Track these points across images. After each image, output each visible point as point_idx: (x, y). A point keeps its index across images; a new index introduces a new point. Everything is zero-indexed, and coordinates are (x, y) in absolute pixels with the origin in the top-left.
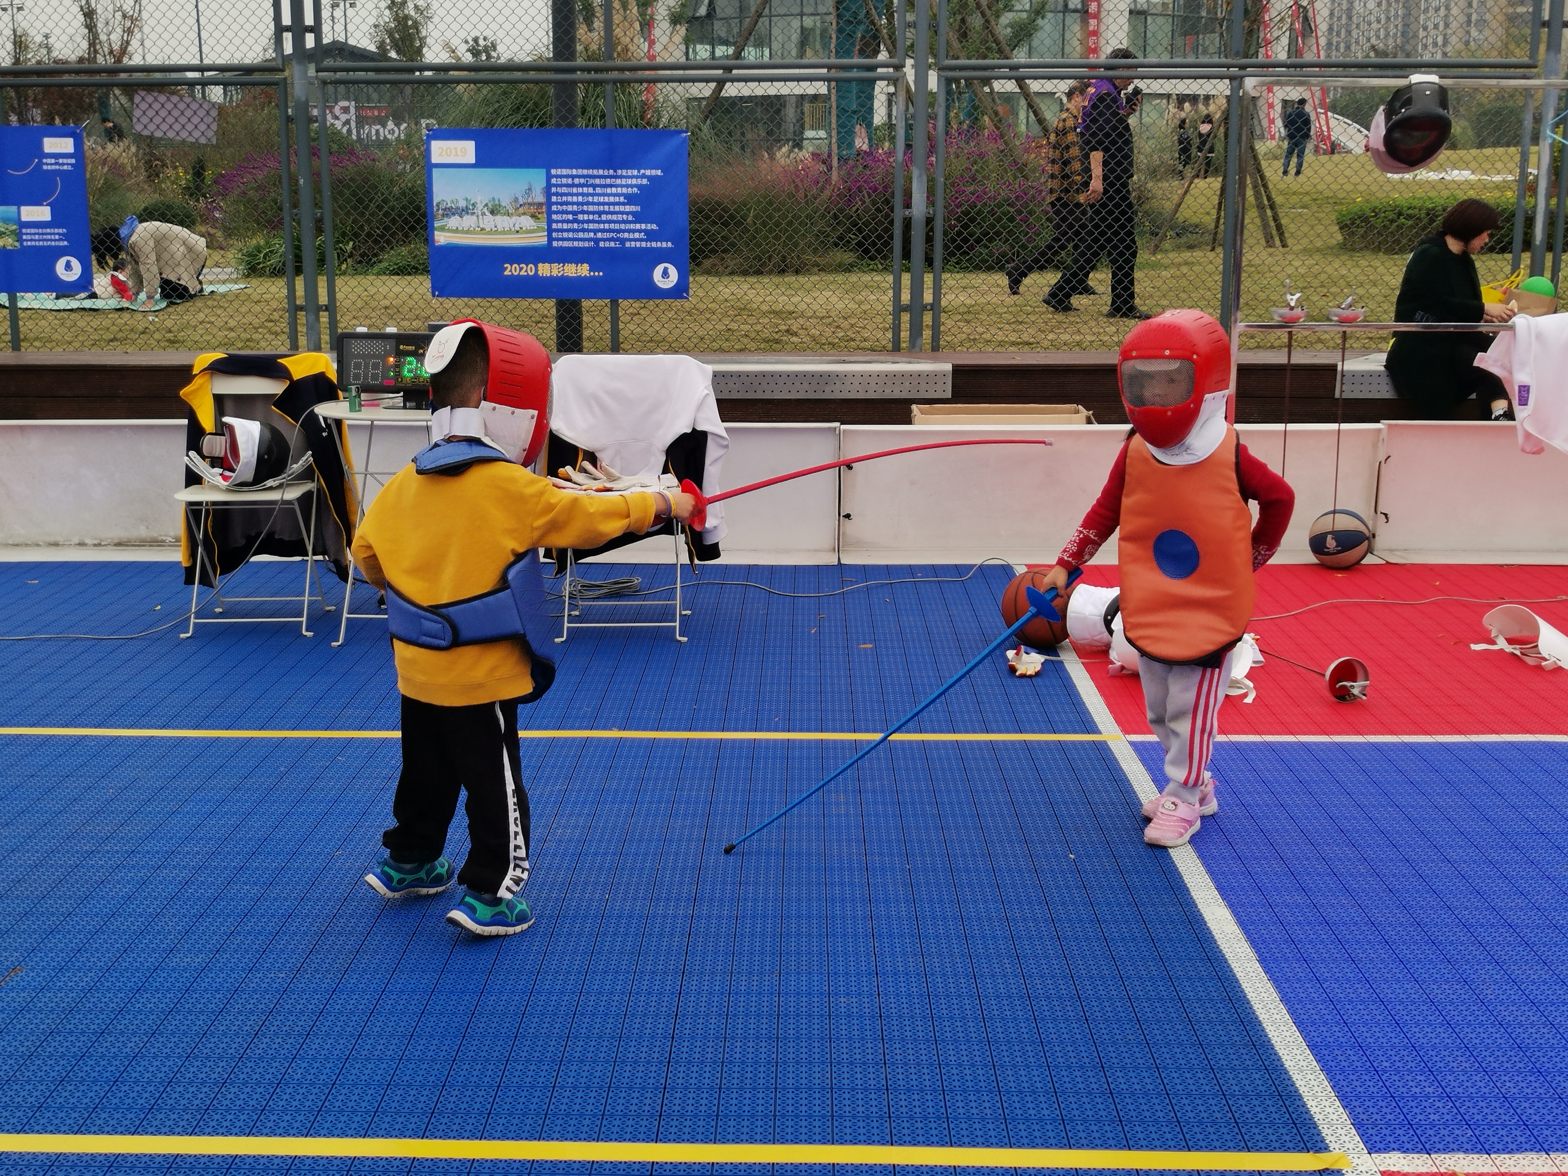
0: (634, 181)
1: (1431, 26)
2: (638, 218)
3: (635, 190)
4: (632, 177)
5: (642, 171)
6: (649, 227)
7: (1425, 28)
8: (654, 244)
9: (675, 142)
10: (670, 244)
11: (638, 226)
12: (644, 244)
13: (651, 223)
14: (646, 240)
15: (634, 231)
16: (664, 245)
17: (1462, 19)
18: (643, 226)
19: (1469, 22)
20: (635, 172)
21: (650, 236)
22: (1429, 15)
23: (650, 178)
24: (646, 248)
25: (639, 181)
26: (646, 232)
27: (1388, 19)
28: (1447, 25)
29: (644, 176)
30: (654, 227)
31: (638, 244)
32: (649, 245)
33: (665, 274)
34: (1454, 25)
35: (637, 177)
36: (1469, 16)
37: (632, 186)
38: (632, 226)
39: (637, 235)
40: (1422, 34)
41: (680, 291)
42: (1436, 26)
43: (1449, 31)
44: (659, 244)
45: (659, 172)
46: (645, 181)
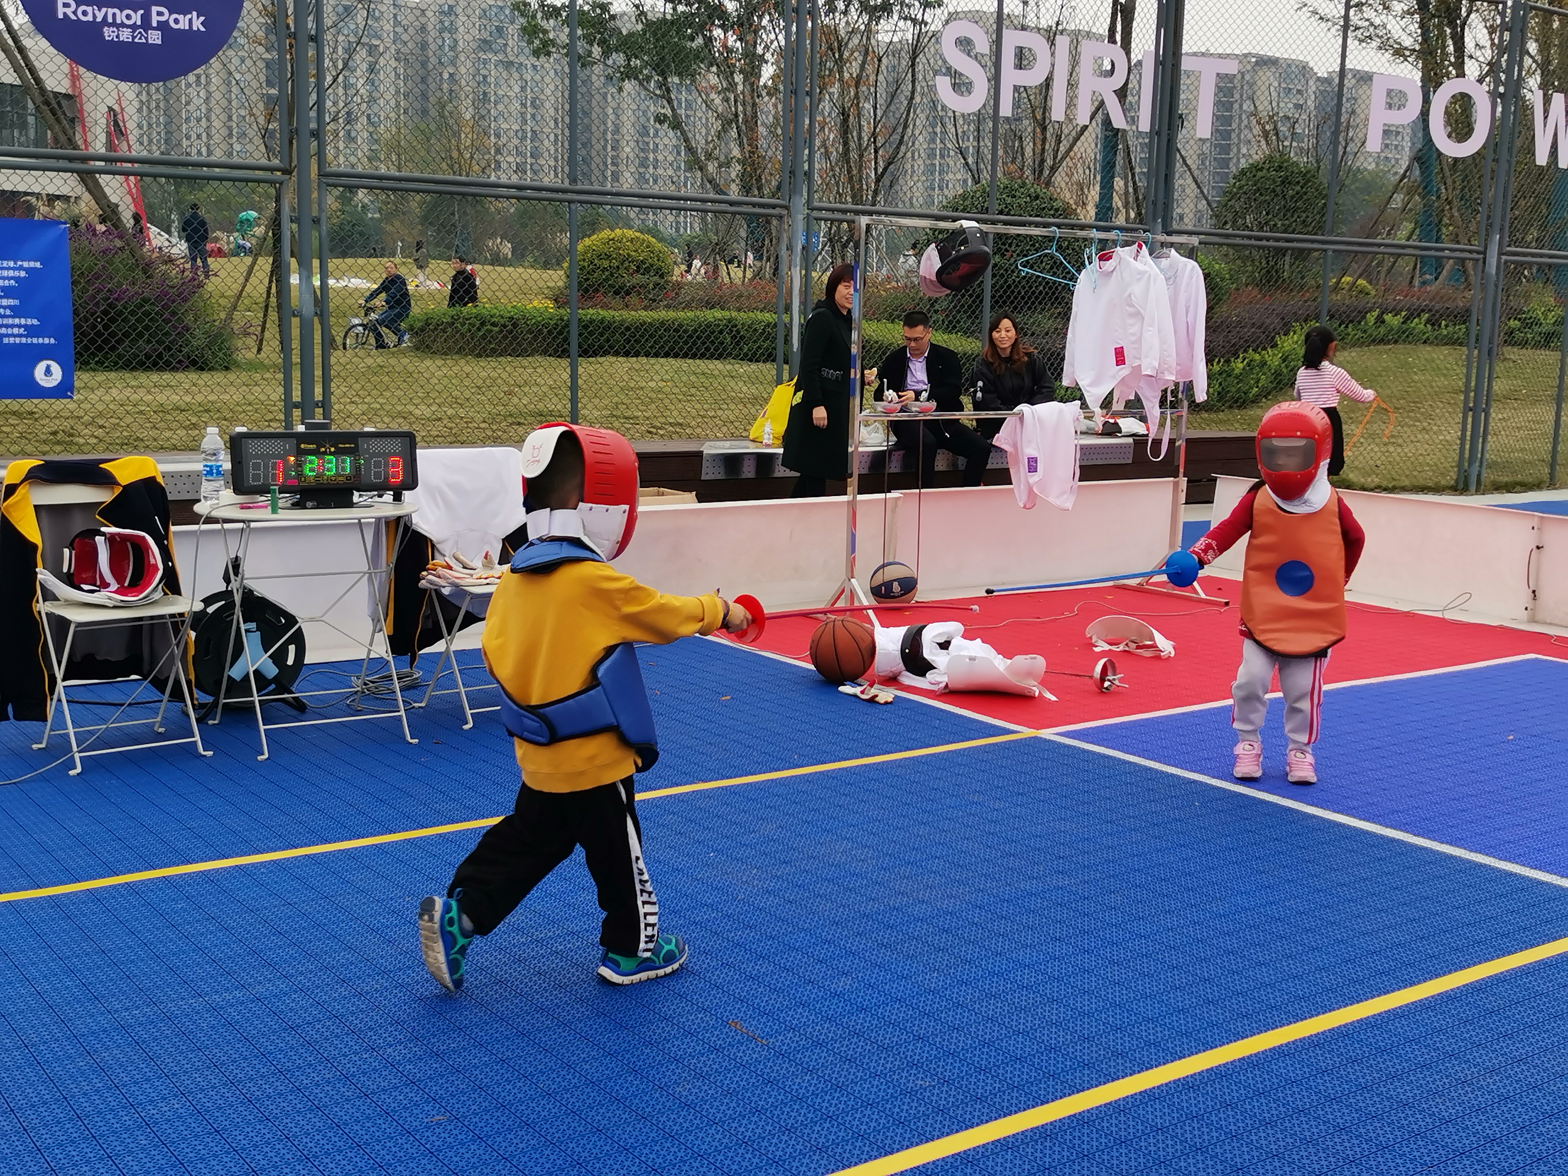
0: (11, 273)
1: (194, 137)
2: (16, 312)
3: (12, 282)
4: (9, 269)
5: (19, 263)
6: (29, 322)
7: (188, 138)
8: (35, 341)
9: (52, 234)
10: (52, 341)
11: (17, 321)
12: (24, 340)
13: (32, 318)
14: (26, 336)
15: (12, 326)
16: (46, 341)
17: (224, 132)
18: (23, 321)
19: (230, 135)
20: (11, 264)
21: (31, 331)
22: (191, 125)
23: (27, 270)
24: (26, 344)
25: (17, 274)
26: (26, 327)
27: (150, 126)
28: (209, 136)
29: (21, 268)
30: (35, 322)
31: (18, 340)
32: (29, 340)
33: (48, 372)
34: (217, 138)
35: (14, 269)
36: (230, 129)
37: (9, 278)
38: (10, 321)
39: (16, 331)
40: (185, 143)
41: (64, 390)
42: (199, 137)
43: (212, 142)
44: (41, 340)
45: (38, 265)
46: (23, 274)
